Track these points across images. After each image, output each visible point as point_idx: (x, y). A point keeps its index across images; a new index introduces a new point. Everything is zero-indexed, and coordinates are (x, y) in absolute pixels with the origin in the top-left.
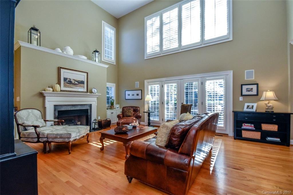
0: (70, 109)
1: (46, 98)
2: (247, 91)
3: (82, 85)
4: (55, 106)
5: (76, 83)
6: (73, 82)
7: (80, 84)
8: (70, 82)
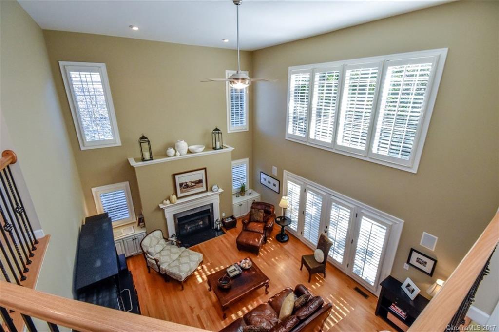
0: (189, 214)
1: (165, 210)
2: (417, 261)
3: (200, 184)
4: (175, 215)
5: (193, 184)
6: (190, 184)
7: (197, 185)
8: (187, 186)
